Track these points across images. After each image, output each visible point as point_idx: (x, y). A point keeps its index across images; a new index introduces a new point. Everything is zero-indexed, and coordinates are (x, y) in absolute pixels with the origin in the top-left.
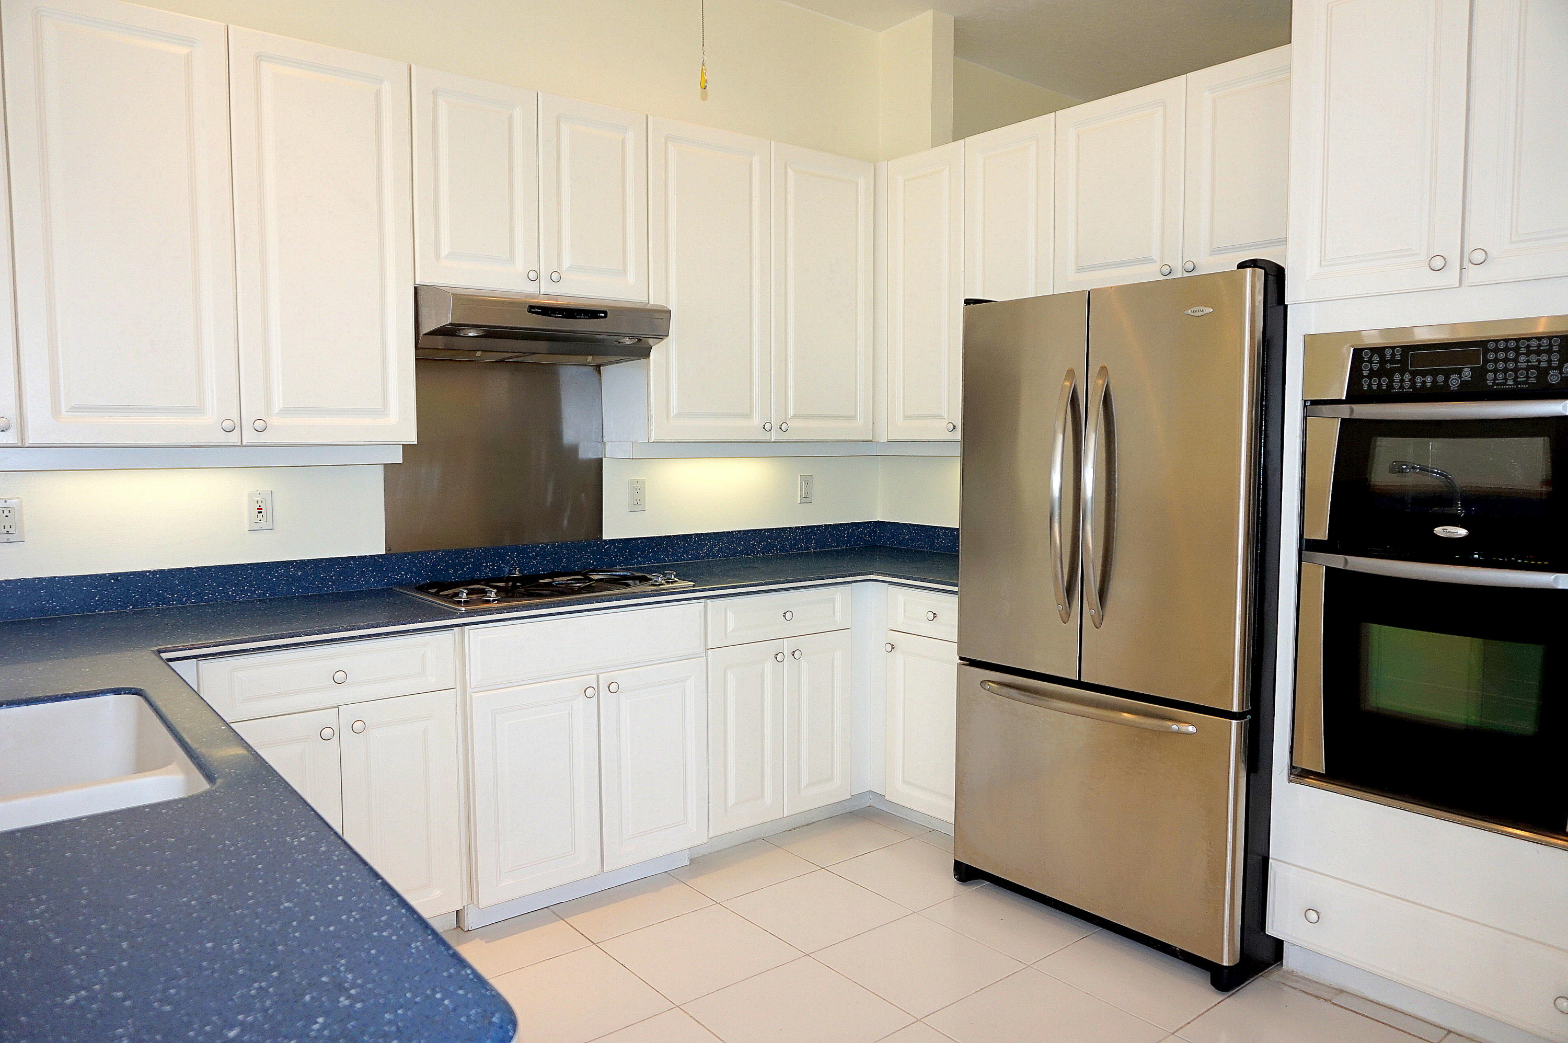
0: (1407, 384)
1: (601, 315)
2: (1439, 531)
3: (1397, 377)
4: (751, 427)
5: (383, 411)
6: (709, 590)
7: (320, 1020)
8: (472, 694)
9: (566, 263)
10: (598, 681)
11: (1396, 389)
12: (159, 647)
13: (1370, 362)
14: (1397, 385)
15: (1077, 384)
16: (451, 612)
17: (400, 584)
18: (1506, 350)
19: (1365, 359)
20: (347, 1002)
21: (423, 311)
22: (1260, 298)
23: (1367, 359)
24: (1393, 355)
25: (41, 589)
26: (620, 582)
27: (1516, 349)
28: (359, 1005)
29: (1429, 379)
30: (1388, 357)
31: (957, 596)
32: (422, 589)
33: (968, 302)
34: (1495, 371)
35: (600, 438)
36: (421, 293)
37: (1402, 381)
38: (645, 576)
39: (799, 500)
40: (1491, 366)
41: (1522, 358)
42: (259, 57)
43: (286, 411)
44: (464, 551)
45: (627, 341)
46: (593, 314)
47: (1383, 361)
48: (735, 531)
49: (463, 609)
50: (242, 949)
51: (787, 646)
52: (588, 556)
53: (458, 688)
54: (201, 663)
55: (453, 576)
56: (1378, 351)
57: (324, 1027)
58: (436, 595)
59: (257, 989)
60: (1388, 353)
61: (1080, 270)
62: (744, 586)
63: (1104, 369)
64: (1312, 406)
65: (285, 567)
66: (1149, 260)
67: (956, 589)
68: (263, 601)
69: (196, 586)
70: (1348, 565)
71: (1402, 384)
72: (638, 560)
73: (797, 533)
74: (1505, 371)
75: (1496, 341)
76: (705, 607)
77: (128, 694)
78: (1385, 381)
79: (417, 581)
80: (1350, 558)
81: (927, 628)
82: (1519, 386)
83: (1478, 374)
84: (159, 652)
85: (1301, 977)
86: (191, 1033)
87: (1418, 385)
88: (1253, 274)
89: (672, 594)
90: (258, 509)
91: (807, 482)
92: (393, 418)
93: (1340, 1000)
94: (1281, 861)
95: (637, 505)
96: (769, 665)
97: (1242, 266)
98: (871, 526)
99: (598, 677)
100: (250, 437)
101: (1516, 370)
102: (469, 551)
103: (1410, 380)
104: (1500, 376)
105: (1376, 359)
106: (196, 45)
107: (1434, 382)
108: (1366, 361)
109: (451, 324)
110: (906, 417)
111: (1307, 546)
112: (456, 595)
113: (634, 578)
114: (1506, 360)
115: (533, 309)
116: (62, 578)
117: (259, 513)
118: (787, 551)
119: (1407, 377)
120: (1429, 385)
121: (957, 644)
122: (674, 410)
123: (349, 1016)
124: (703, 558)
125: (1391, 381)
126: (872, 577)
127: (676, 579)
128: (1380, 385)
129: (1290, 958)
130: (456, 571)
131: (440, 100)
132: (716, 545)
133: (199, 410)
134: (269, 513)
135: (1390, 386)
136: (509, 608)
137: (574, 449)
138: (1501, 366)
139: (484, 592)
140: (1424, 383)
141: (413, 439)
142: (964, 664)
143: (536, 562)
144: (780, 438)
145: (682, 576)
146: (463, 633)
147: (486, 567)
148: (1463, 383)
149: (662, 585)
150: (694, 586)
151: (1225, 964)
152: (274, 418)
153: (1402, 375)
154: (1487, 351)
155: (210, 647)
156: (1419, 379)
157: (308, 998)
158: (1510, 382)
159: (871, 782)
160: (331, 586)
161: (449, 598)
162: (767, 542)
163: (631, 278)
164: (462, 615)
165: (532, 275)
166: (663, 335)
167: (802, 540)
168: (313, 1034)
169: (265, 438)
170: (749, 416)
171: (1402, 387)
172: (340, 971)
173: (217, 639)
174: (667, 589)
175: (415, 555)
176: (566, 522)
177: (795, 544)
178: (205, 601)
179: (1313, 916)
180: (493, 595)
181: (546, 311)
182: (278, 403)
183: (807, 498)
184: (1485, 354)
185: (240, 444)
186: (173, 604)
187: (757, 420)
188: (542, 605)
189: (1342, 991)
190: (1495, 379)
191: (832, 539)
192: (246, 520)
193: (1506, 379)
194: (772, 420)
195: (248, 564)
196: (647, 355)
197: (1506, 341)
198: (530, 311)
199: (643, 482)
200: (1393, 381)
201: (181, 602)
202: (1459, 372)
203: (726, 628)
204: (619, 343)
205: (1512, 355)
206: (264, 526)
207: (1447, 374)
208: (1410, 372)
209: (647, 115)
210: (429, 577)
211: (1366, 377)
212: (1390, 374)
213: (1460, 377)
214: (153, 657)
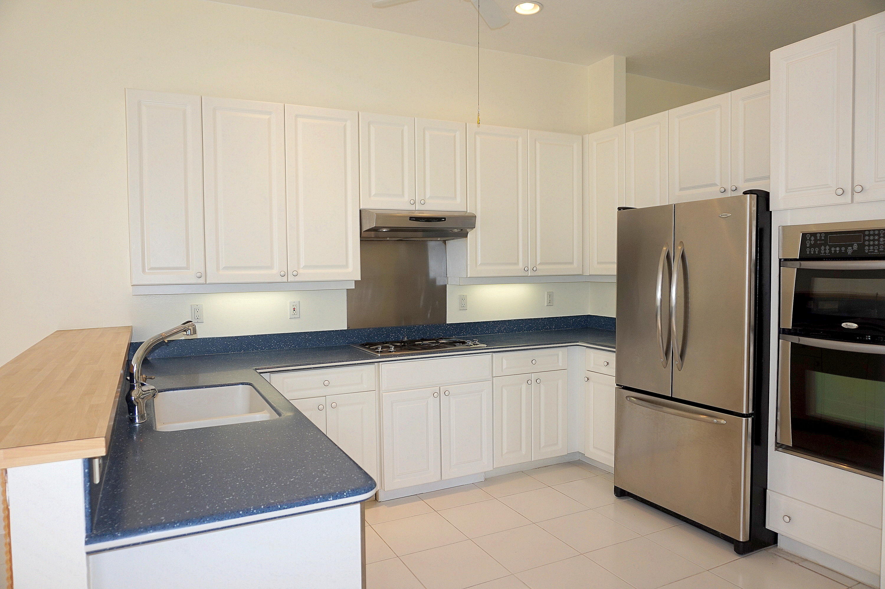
0: (827, 251)
1: (443, 219)
2: (844, 325)
3: (823, 248)
4: (518, 269)
5: (346, 266)
6: (494, 348)
7: (317, 479)
8: (383, 393)
9: (428, 196)
10: (440, 390)
11: (822, 254)
12: (256, 368)
13: (810, 240)
14: (823, 252)
15: (669, 250)
16: (374, 356)
17: (353, 343)
18: (874, 235)
19: (808, 239)
20: (325, 475)
21: (364, 221)
22: (754, 209)
23: (809, 239)
24: (821, 237)
25: (209, 342)
26: (453, 344)
27: (879, 235)
28: (329, 476)
29: (838, 249)
30: (818, 238)
31: (615, 353)
32: (363, 345)
33: (619, 209)
34: (869, 245)
35: (446, 275)
36: (363, 213)
37: (825, 250)
38: (464, 341)
39: (546, 304)
40: (867, 243)
41: (882, 239)
42: (297, 116)
43: (305, 267)
44: (382, 328)
45: (456, 230)
46: (439, 219)
47: (816, 240)
48: (512, 320)
49: (379, 355)
50: (293, 461)
51: (534, 377)
52: (439, 331)
53: (377, 391)
54: (271, 375)
55: (377, 340)
56: (814, 234)
57: (318, 480)
58: (368, 348)
59: (298, 471)
60: (818, 235)
61: (681, 189)
62: (511, 347)
63: (681, 242)
64: (783, 262)
65: (304, 334)
66: (715, 185)
67: (614, 350)
68: (295, 350)
69: (268, 343)
70: (800, 341)
71: (825, 251)
72: (463, 333)
73: (545, 321)
74: (874, 245)
75: (869, 231)
76: (492, 356)
77: (247, 385)
78: (817, 250)
79: (361, 342)
80: (801, 338)
81: (604, 370)
82: (880, 253)
83: (861, 247)
84: (256, 369)
85: (786, 552)
86: (280, 479)
87: (833, 252)
88: (750, 197)
89: (476, 350)
90: (294, 309)
91: (550, 295)
92: (350, 269)
93: (805, 564)
94: (773, 491)
95: (463, 307)
96: (524, 386)
97: (745, 193)
98: (585, 318)
99: (440, 388)
100: (291, 279)
101: (879, 245)
102: (384, 328)
103: (829, 249)
104: (871, 248)
105: (813, 238)
106: (272, 114)
107: (840, 250)
108: (808, 240)
109: (375, 227)
110: (598, 263)
111: (782, 332)
112: (377, 348)
113: (460, 342)
114: (874, 240)
115: (411, 218)
116: (217, 338)
117: (294, 310)
118: (539, 330)
119: (827, 247)
120: (838, 252)
121: (615, 377)
122: (479, 263)
123: (326, 478)
124: (496, 332)
125: (820, 250)
126: (578, 344)
127: (478, 343)
128: (815, 251)
129: (781, 542)
130: (378, 337)
131: (371, 126)
132: (503, 327)
133: (271, 267)
134: (298, 311)
135: (820, 251)
136: (399, 355)
137: (434, 281)
138: (872, 243)
139: (389, 347)
140: (835, 251)
141: (359, 278)
142: (619, 388)
143: (415, 334)
144: (533, 275)
145: (481, 342)
146: (379, 365)
147: (392, 336)
148: (854, 251)
149: (471, 346)
150: (487, 346)
151: (741, 540)
152: (301, 270)
153: (825, 247)
154: (865, 236)
155: (275, 368)
156: (833, 249)
157: (314, 474)
158: (876, 251)
159: (578, 447)
160: (323, 343)
161: (373, 350)
162: (529, 325)
163: (458, 200)
164: (378, 358)
165: (412, 202)
166: (473, 227)
167: (547, 325)
168: (315, 481)
169: (297, 279)
170: (517, 264)
171: (825, 253)
172: (323, 468)
173: (277, 365)
174: (473, 348)
175: (360, 330)
176: (429, 315)
177: (544, 327)
178: (271, 349)
179: (787, 519)
180: (393, 349)
181: (418, 219)
182: (302, 264)
183: (550, 303)
184: (864, 237)
185: (287, 281)
186: (259, 350)
187: (521, 266)
188: (414, 354)
189: (806, 560)
190: (869, 249)
191: (564, 324)
192: (289, 313)
193: (874, 250)
194: (529, 266)
195: (289, 333)
196: (467, 236)
197: (874, 230)
198: (410, 220)
199: (466, 296)
200: (821, 250)
201: (262, 349)
202: (852, 245)
203: (502, 367)
204: (452, 231)
205: (876, 238)
206: (296, 316)
207: (846, 246)
208: (829, 245)
209: (466, 123)
210: (366, 340)
211: (808, 247)
212: (819, 246)
213: (853, 248)
214: (254, 371)
